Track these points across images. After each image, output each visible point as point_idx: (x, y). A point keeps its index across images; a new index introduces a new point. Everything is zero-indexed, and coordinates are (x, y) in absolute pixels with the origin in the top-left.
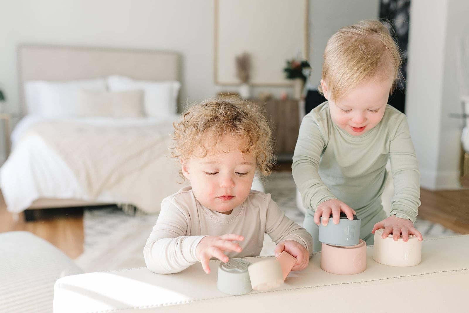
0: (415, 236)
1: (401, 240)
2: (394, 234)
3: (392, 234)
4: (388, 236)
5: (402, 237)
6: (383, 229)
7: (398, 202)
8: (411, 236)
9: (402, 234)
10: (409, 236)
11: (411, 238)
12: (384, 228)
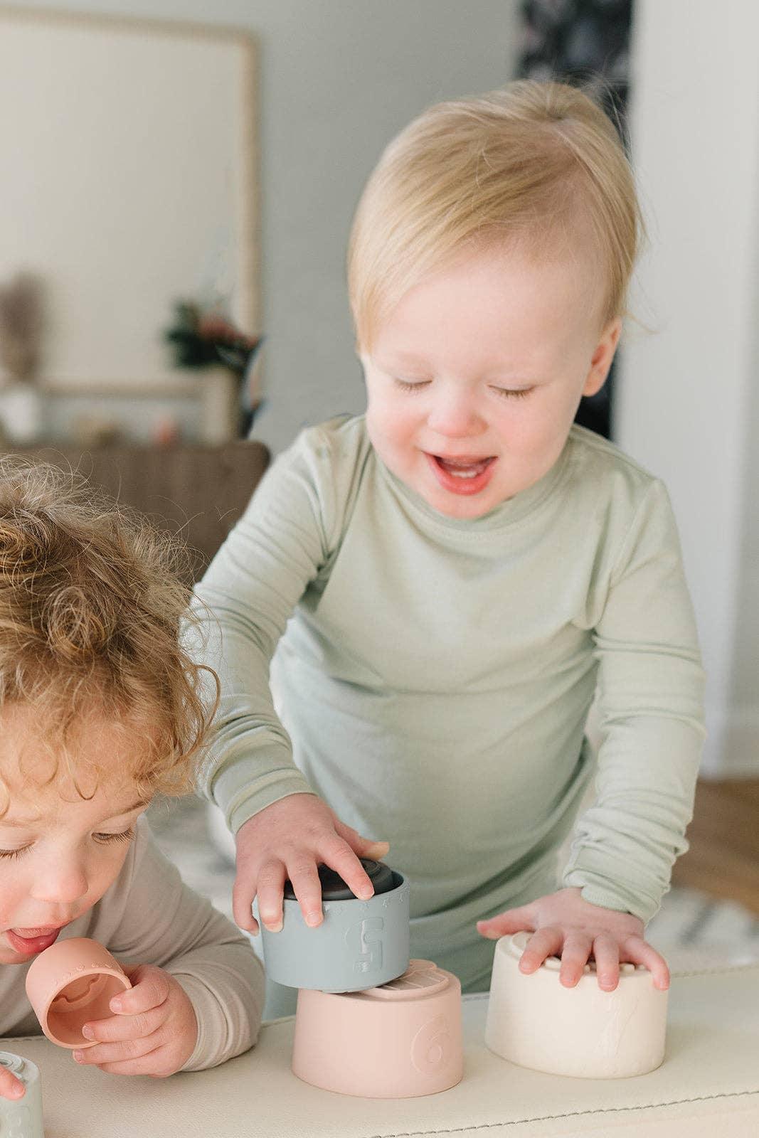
0: (642, 967)
1: (589, 982)
2: (563, 958)
3: (558, 956)
4: (543, 963)
5: (594, 970)
6: (527, 936)
7: (598, 841)
8: (630, 968)
9: (594, 961)
10: (621, 969)
11: (630, 974)
12: (531, 931)
